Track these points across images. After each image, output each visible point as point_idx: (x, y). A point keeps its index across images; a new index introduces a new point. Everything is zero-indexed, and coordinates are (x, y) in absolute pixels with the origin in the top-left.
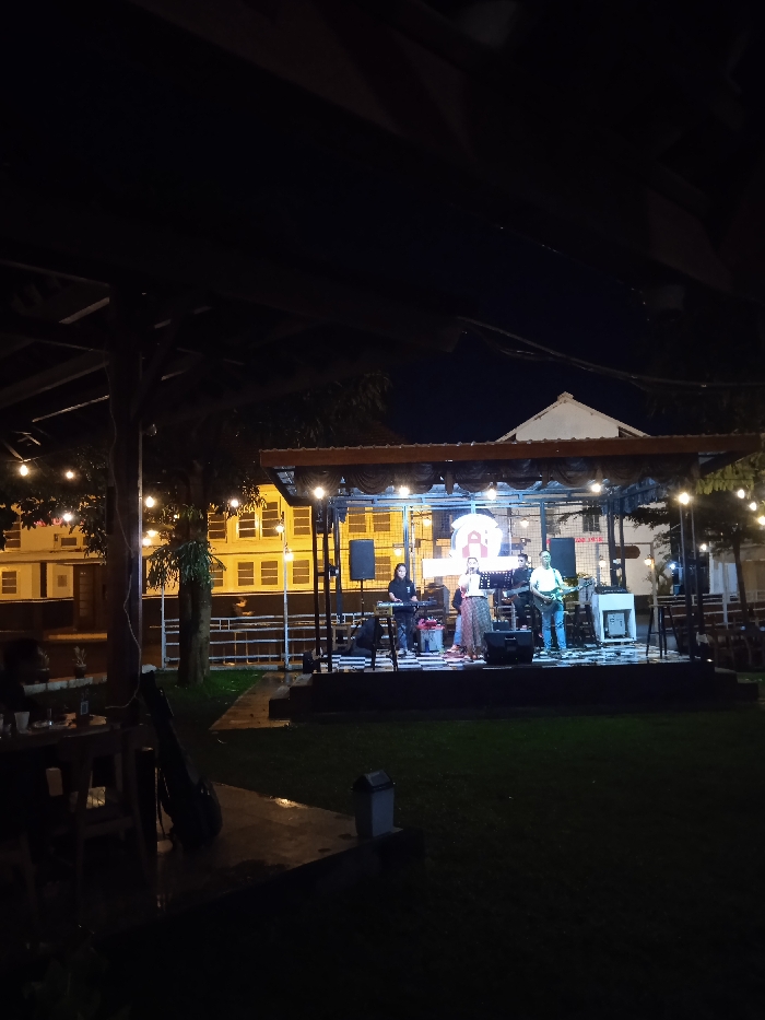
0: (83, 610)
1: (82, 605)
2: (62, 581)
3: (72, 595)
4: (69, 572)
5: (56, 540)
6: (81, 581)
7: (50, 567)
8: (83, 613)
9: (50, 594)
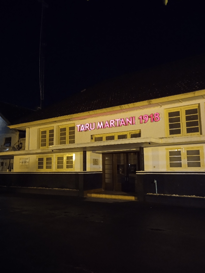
0: (107, 179)
1: (107, 176)
2: (95, 162)
3: (101, 170)
4: (100, 157)
5: (92, 138)
6: (106, 162)
7: (88, 154)
8: (107, 181)
9: (88, 170)
